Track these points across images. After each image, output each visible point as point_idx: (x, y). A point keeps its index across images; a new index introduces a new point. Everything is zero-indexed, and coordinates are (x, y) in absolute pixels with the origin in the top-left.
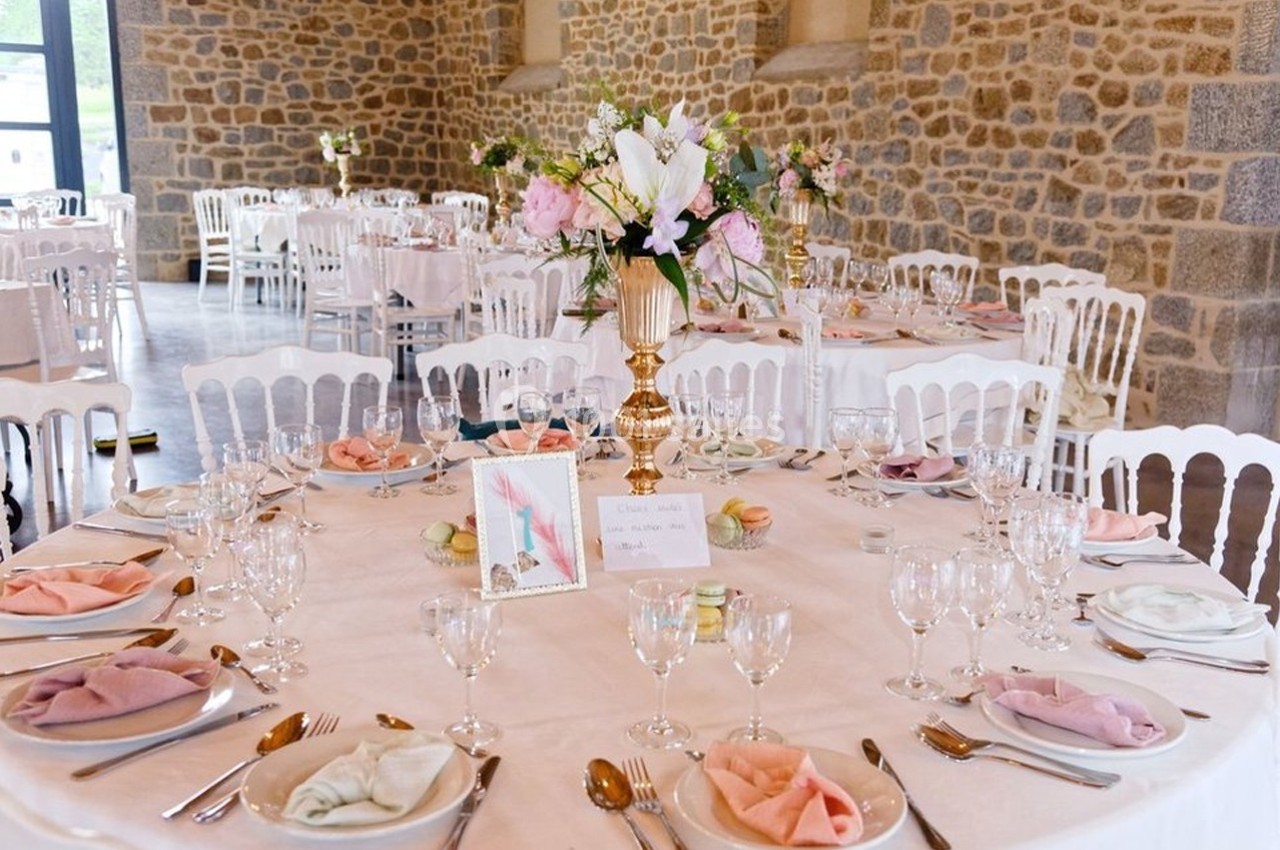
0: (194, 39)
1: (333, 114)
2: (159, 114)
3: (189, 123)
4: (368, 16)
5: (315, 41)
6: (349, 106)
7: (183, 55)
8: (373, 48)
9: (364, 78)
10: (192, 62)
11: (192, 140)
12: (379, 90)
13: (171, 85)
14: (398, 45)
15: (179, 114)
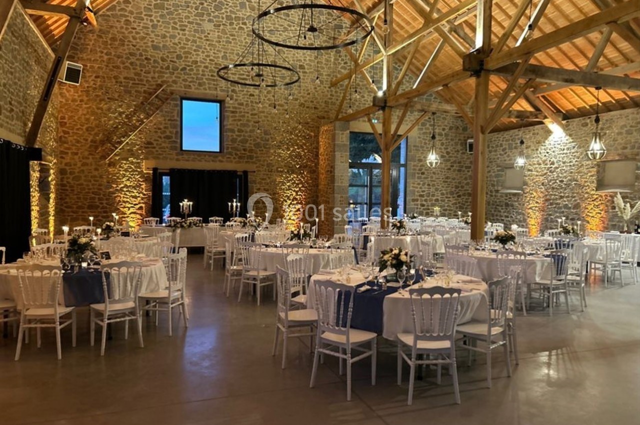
0: (421, 183)
1: (450, 199)
2: (413, 200)
3: (419, 202)
4: (459, 175)
5: (447, 182)
6: (453, 197)
7: (419, 186)
8: (460, 183)
9: (457, 190)
10: (421, 188)
11: (419, 207)
12: (461, 193)
13: (416, 193)
14: (465, 182)
15: (417, 200)
